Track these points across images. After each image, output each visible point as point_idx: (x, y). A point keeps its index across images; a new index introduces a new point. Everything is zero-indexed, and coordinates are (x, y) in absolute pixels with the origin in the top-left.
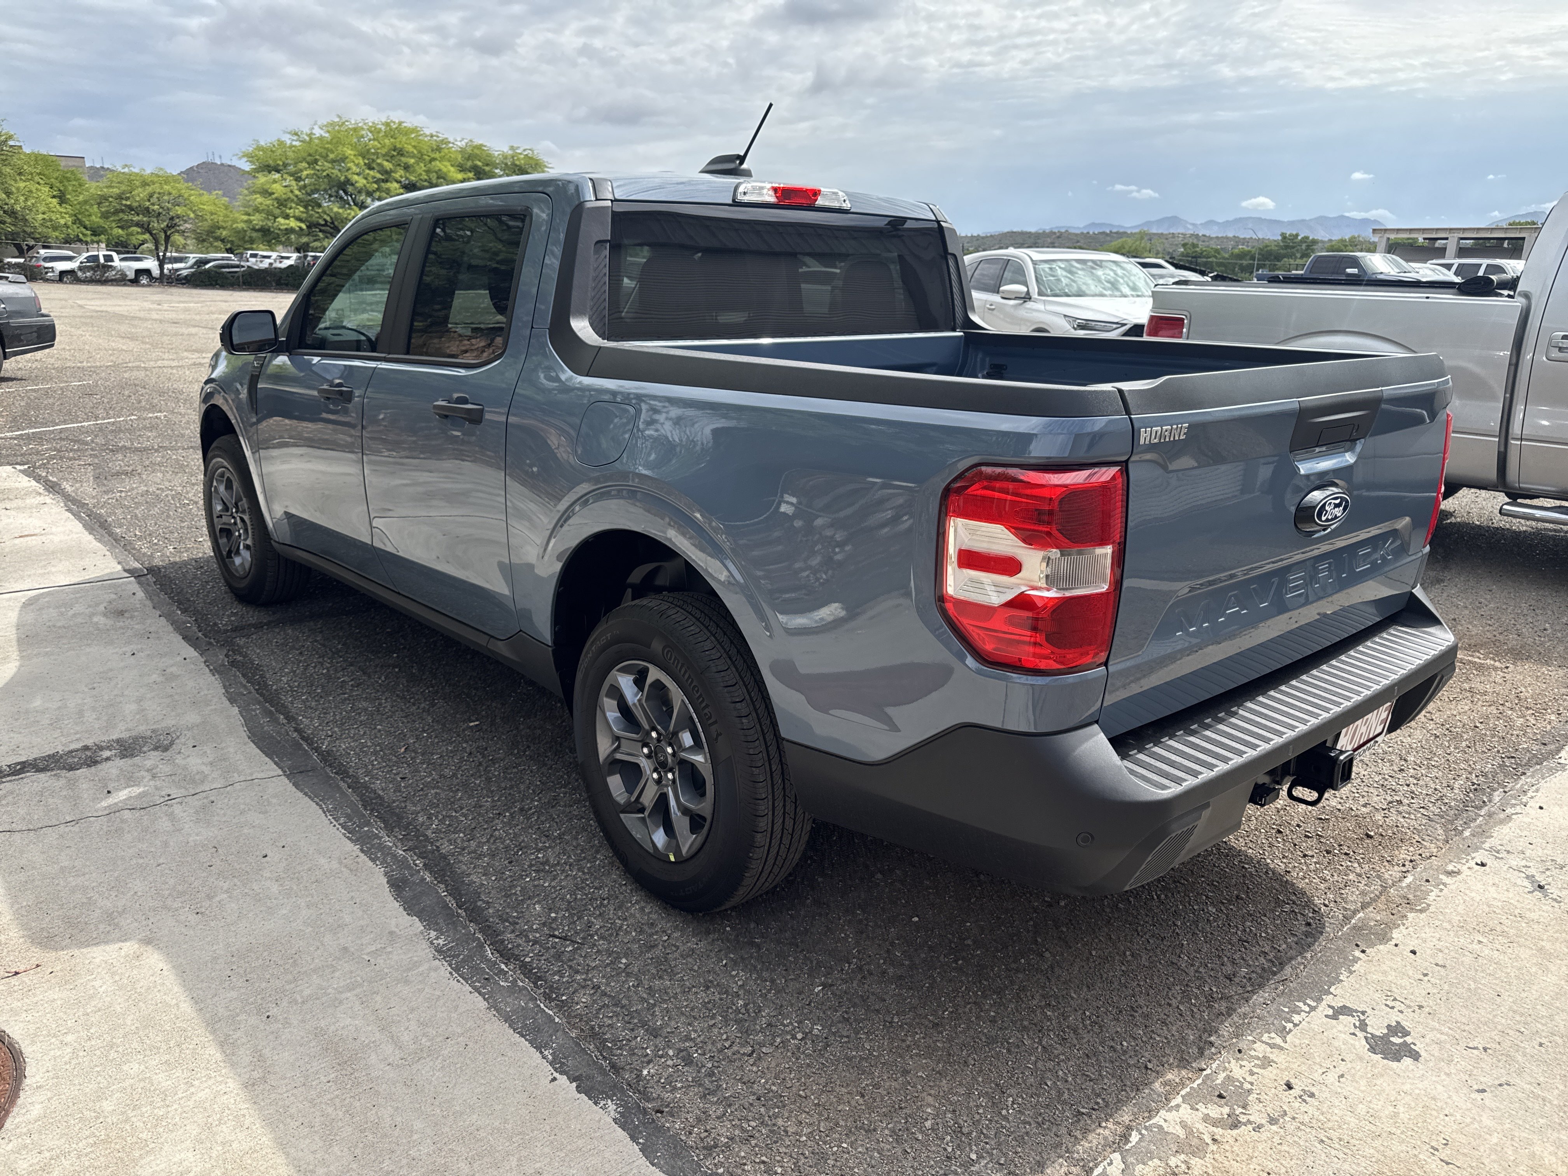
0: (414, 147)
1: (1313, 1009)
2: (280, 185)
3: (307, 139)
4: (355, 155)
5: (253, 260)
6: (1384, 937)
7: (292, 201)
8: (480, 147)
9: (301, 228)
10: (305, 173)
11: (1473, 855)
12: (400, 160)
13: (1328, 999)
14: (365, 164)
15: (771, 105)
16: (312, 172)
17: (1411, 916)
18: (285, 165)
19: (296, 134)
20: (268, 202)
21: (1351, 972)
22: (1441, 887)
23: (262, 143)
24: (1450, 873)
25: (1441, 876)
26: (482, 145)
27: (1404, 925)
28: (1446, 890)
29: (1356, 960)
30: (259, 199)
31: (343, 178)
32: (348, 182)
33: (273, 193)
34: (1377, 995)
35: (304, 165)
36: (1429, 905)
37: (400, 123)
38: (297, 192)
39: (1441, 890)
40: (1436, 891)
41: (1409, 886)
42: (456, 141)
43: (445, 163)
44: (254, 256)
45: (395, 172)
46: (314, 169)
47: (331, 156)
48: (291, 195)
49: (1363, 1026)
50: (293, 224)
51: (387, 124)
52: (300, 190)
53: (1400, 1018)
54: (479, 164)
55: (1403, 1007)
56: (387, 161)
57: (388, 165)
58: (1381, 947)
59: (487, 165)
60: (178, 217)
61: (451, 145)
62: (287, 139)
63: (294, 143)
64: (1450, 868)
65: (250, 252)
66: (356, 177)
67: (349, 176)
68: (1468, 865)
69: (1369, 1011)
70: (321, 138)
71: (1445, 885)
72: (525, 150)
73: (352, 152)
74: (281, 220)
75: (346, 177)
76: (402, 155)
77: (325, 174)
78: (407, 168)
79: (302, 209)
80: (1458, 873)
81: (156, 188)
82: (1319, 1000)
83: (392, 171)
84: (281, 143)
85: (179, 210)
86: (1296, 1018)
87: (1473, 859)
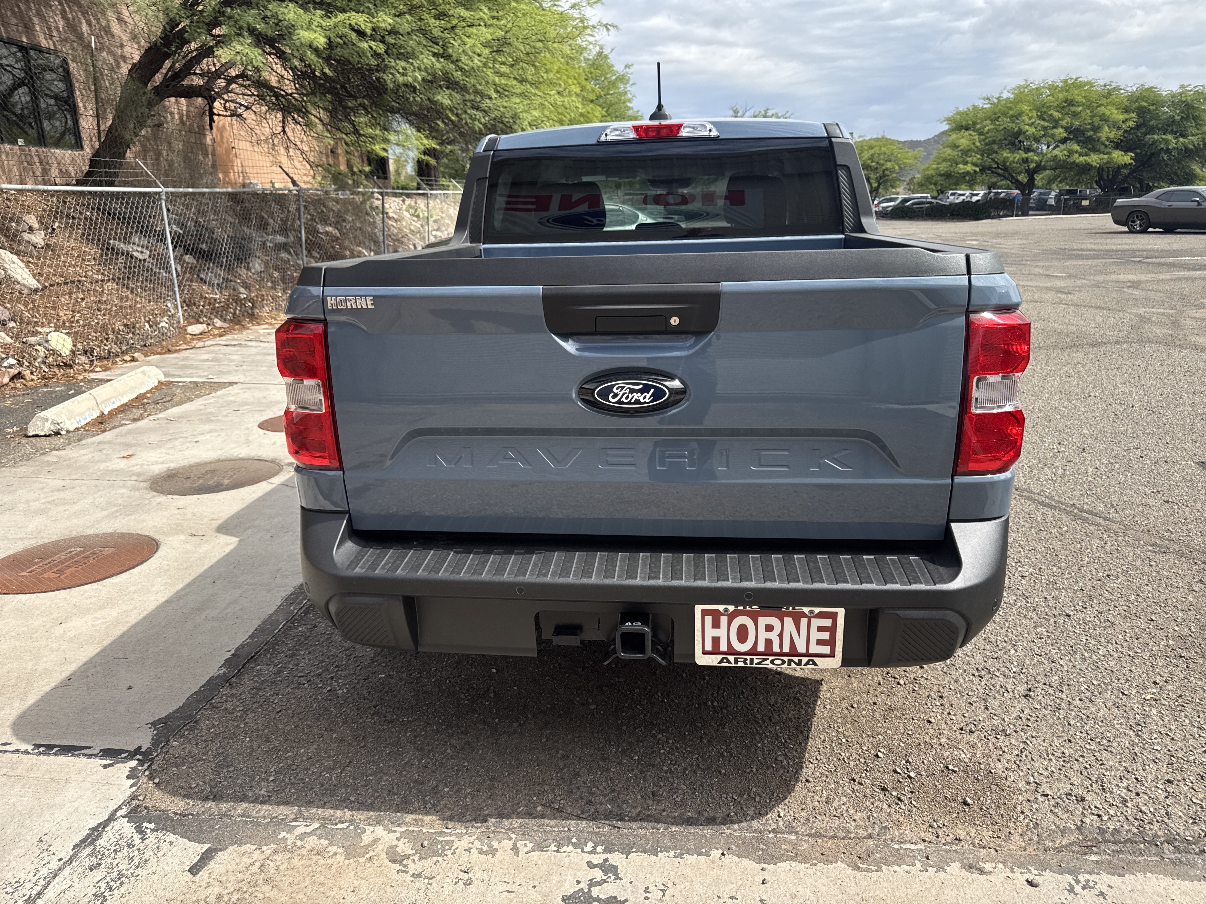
0: (1085, 97)
2: (964, 140)
3: (996, 101)
4: (1030, 110)
5: (952, 198)
7: (973, 151)
8: (1150, 89)
9: (975, 171)
10: (987, 128)
12: (1069, 110)
14: (1038, 116)
15: (659, 64)
16: (993, 127)
18: (974, 124)
19: (988, 99)
20: (955, 153)
23: (961, 109)
26: (1152, 87)
30: (949, 151)
31: (1016, 129)
32: (1020, 132)
33: (959, 146)
35: (988, 122)
37: (1076, 79)
38: (978, 144)
42: (1127, 86)
43: (1109, 107)
44: (953, 194)
45: (1062, 120)
46: (995, 124)
47: (1011, 113)
48: (973, 147)
50: (969, 168)
51: (1065, 81)
52: (980, 142)
54: (1144, 104)
56: (1058, 111)
57: (1057, 115)
59: (1153, 105)
60: (887, 169)
61: (1122, 91)
62: (980, 104)
63: (985, 106)
65: (951, 192)
66: (1027, 127)
67: (1022, 127)
70: (1007, 100)
72: (1195, 87)
73: (1028, 108)
74: (961, 166)
75: (1019, 128)
76: (1073, 105)
77: (1002, 127)
78: (1075, 115)
79: (979, 156)
81: (876, 150)
83: (1060, 119)
84: (975, 107)
85: (889, 165)
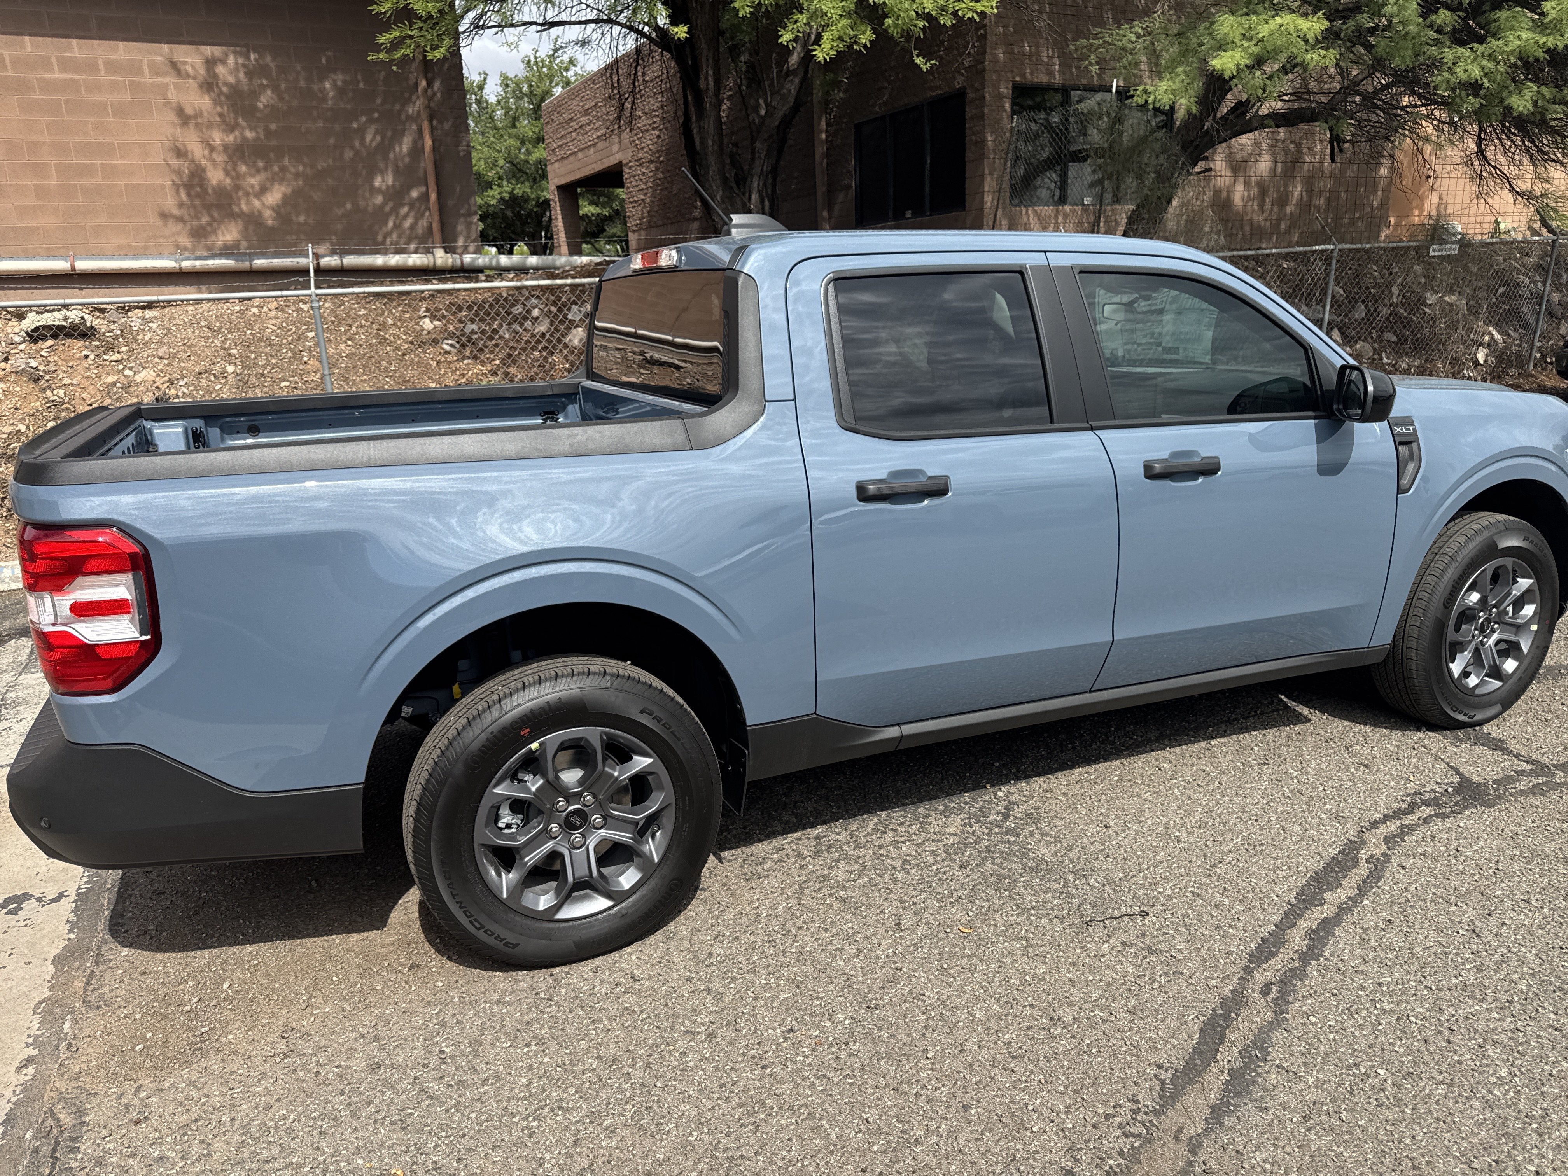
1: (79, 888)
6: (58, 961)
11: (11, 1105)
13: (73, 897)
17: (47, 993)
21: (68, 921)
22: (31, 1040)
24: (29, 1061)
25: (36, 1052)
27: (49, 982)
28: (25, 1039)
29: (70, 931)
34: (40, 920)
36: (35, 1013)
39: (29, 1036)
40: (34, 1032)
41: (64, 1020)
49: (39, 900)
53: (17, 918)
55: (18, 924)
58: (57, 951)
64: (31, 1070)
68: (12, 1088)
69: (40, 909)
71: (28, 1045)
80: (19, 1069)
82: (78, 895)
86: (85, 879)
87: (9, 1101)
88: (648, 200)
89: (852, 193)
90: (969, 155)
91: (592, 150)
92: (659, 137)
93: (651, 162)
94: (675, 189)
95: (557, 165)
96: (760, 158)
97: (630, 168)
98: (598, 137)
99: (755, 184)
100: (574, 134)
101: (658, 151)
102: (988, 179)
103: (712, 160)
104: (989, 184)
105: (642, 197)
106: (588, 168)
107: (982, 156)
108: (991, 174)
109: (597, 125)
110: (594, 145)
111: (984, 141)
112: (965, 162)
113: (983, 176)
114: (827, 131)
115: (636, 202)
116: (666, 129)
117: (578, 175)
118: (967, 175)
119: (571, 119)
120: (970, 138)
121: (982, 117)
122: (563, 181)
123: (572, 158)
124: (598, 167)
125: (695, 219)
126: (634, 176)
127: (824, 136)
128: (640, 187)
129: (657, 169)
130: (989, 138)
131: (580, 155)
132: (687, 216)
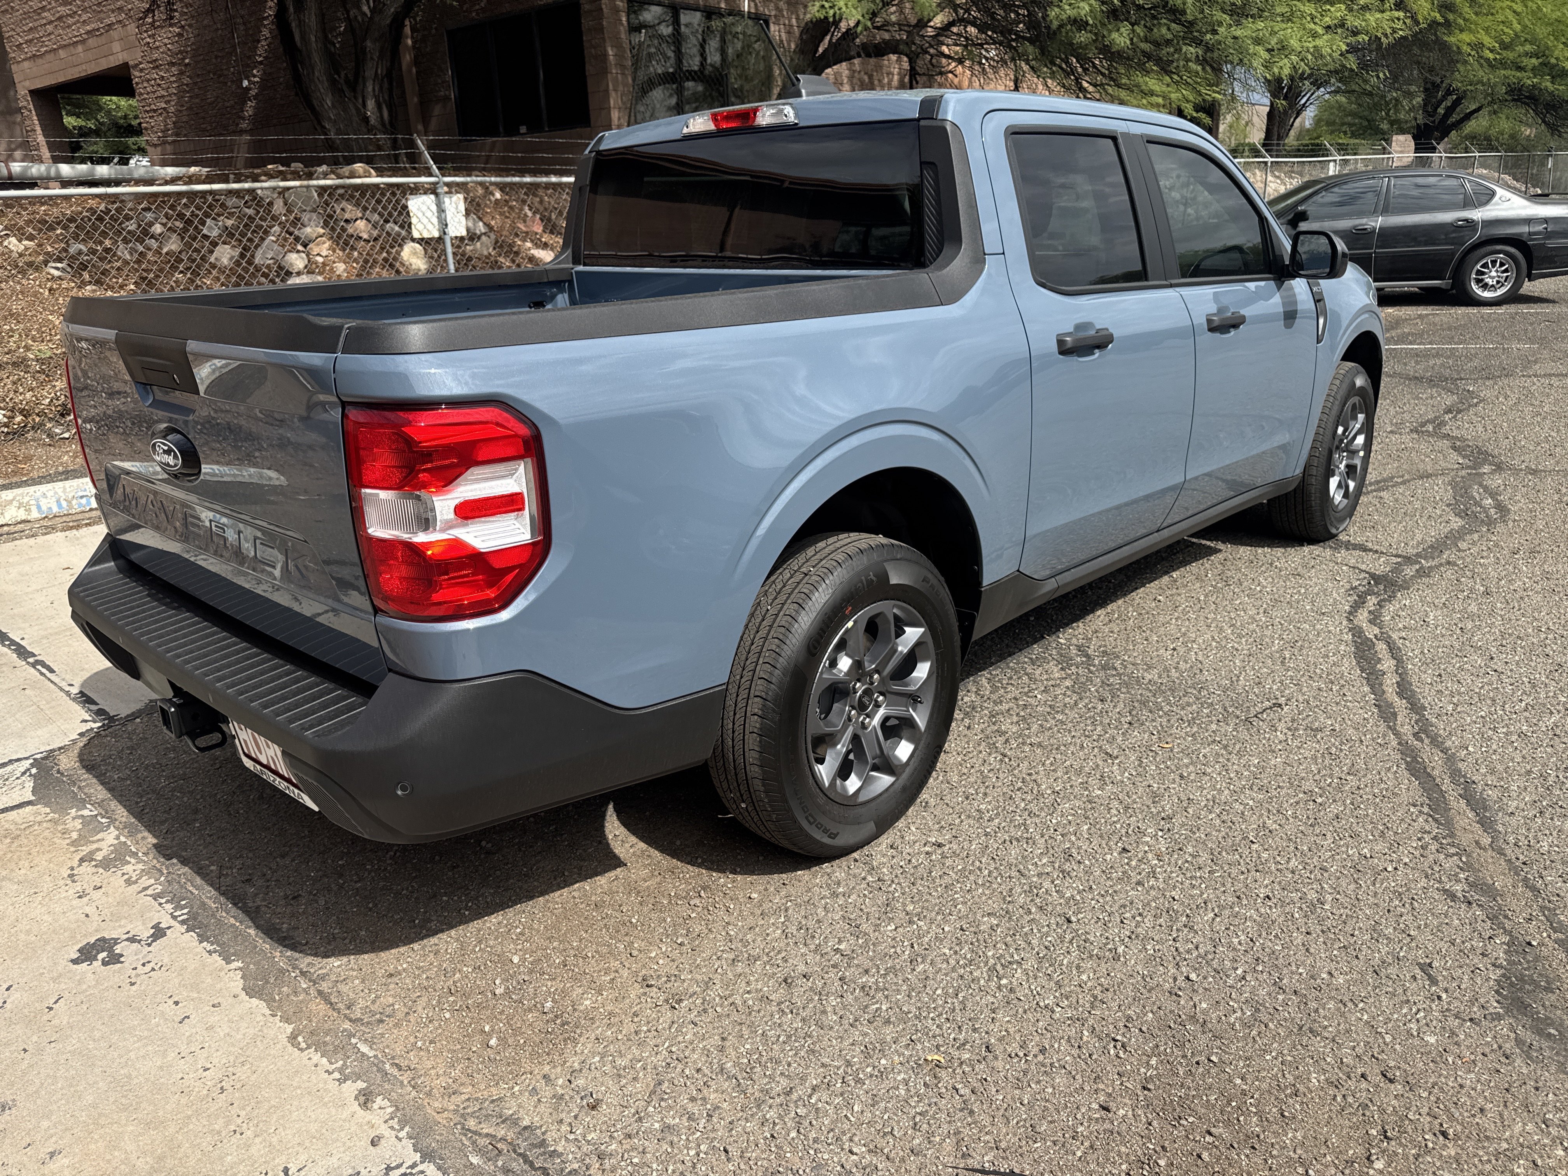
1: (175, 916)
6: (255, 991)
13: (179, 927)
17: (286, 1027)
21: (210, 951)
22: (337, 1075)
27: (271, 1015)
28: (327, 1076)
29: (228, 960)
34: (166, 959)
36: (301, 1050)
39: (328, 1072)
40: (328, 1067)
41: (352, 1045)
49: (133, 940)
53: (127, 965)
55: (140, 971)
58: (238, 984)
69: (149, 949)
82: (182, 923)
86: (168, 906)
88: (172, 109)
89: (452, 105)
90: (590, 69)
91: (80, 48)
92: (180, 35)
93: (172, 64)
94: (210, 96)
95: (26, 64)
96: (372, 58)
97: (141, 70)
98: (88, 32)
99: (370, 89)
100: (50, 28)
101: (180, 52)
102: (613, 94)
103: (316, 58)
104: (614, 100)
105: (164, 105)
106: (77, 69)
107: (604, 71)
108: (615, 90)
109: (85, 17)
110: (83, 42)
111: (605, 55)
112: (585, 77)
113: (607, 91)
114: (412, 37)
115: (155, 111)
116: (190, 26)
117: (61, 78)
118: (589, 91)
119: (43, 8)
120: (589, 52)
121: (601, 29)
122: (38, 84)
123: (49, 57)
124: (92, 69)
125: (242, 132)
126: (148, 81)
127: (409, 42)
128: (158, 94)
129: (182, 73)
130: (610, 53)
131: (62, 53)
132: (232, 128)
